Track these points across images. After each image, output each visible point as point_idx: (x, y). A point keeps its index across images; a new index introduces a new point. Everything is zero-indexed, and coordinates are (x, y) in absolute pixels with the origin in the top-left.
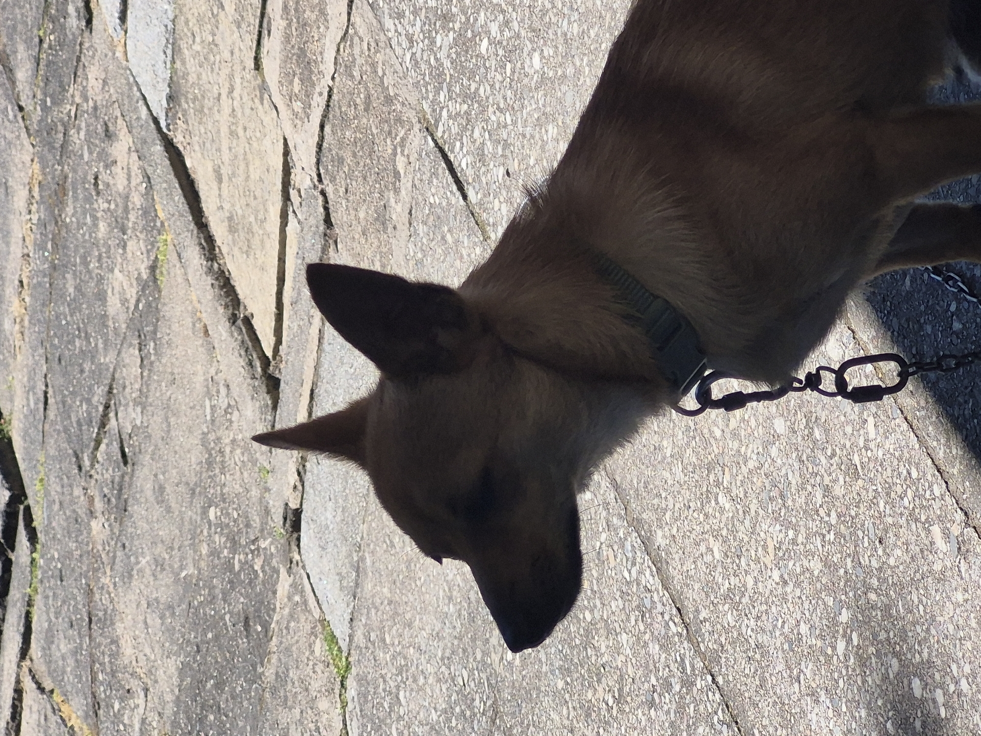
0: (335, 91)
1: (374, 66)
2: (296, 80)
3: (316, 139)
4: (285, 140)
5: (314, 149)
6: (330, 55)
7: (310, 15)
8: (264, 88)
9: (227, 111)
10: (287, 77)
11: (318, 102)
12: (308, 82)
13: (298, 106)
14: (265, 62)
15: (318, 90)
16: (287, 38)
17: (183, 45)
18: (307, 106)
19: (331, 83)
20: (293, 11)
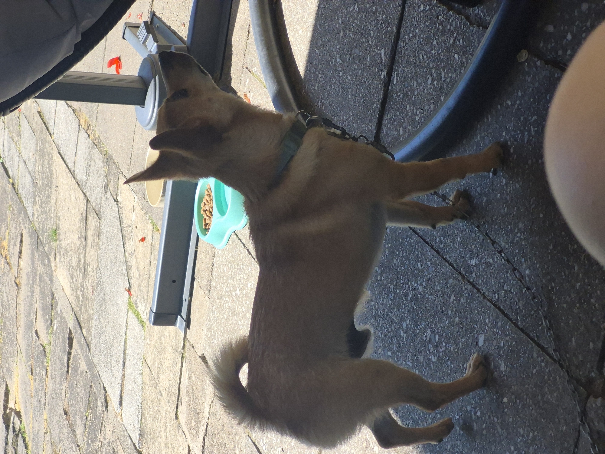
0: (209, 424)
2: (193, 421)
3: (202, 444)
4: (189, 446)
5: (201, 449)
6: (207, 410)
7: (198, 395)
8: (179, 426)
10: (189, 420)
11: (202, 429)
12: (198, 422)
13: (194, 432)
14: (180, 416)
15: (202, 424)
16: (189, 405)
17: (146, 412)
18: (198, 431)
19: (207, 421)
20: (191, 393)
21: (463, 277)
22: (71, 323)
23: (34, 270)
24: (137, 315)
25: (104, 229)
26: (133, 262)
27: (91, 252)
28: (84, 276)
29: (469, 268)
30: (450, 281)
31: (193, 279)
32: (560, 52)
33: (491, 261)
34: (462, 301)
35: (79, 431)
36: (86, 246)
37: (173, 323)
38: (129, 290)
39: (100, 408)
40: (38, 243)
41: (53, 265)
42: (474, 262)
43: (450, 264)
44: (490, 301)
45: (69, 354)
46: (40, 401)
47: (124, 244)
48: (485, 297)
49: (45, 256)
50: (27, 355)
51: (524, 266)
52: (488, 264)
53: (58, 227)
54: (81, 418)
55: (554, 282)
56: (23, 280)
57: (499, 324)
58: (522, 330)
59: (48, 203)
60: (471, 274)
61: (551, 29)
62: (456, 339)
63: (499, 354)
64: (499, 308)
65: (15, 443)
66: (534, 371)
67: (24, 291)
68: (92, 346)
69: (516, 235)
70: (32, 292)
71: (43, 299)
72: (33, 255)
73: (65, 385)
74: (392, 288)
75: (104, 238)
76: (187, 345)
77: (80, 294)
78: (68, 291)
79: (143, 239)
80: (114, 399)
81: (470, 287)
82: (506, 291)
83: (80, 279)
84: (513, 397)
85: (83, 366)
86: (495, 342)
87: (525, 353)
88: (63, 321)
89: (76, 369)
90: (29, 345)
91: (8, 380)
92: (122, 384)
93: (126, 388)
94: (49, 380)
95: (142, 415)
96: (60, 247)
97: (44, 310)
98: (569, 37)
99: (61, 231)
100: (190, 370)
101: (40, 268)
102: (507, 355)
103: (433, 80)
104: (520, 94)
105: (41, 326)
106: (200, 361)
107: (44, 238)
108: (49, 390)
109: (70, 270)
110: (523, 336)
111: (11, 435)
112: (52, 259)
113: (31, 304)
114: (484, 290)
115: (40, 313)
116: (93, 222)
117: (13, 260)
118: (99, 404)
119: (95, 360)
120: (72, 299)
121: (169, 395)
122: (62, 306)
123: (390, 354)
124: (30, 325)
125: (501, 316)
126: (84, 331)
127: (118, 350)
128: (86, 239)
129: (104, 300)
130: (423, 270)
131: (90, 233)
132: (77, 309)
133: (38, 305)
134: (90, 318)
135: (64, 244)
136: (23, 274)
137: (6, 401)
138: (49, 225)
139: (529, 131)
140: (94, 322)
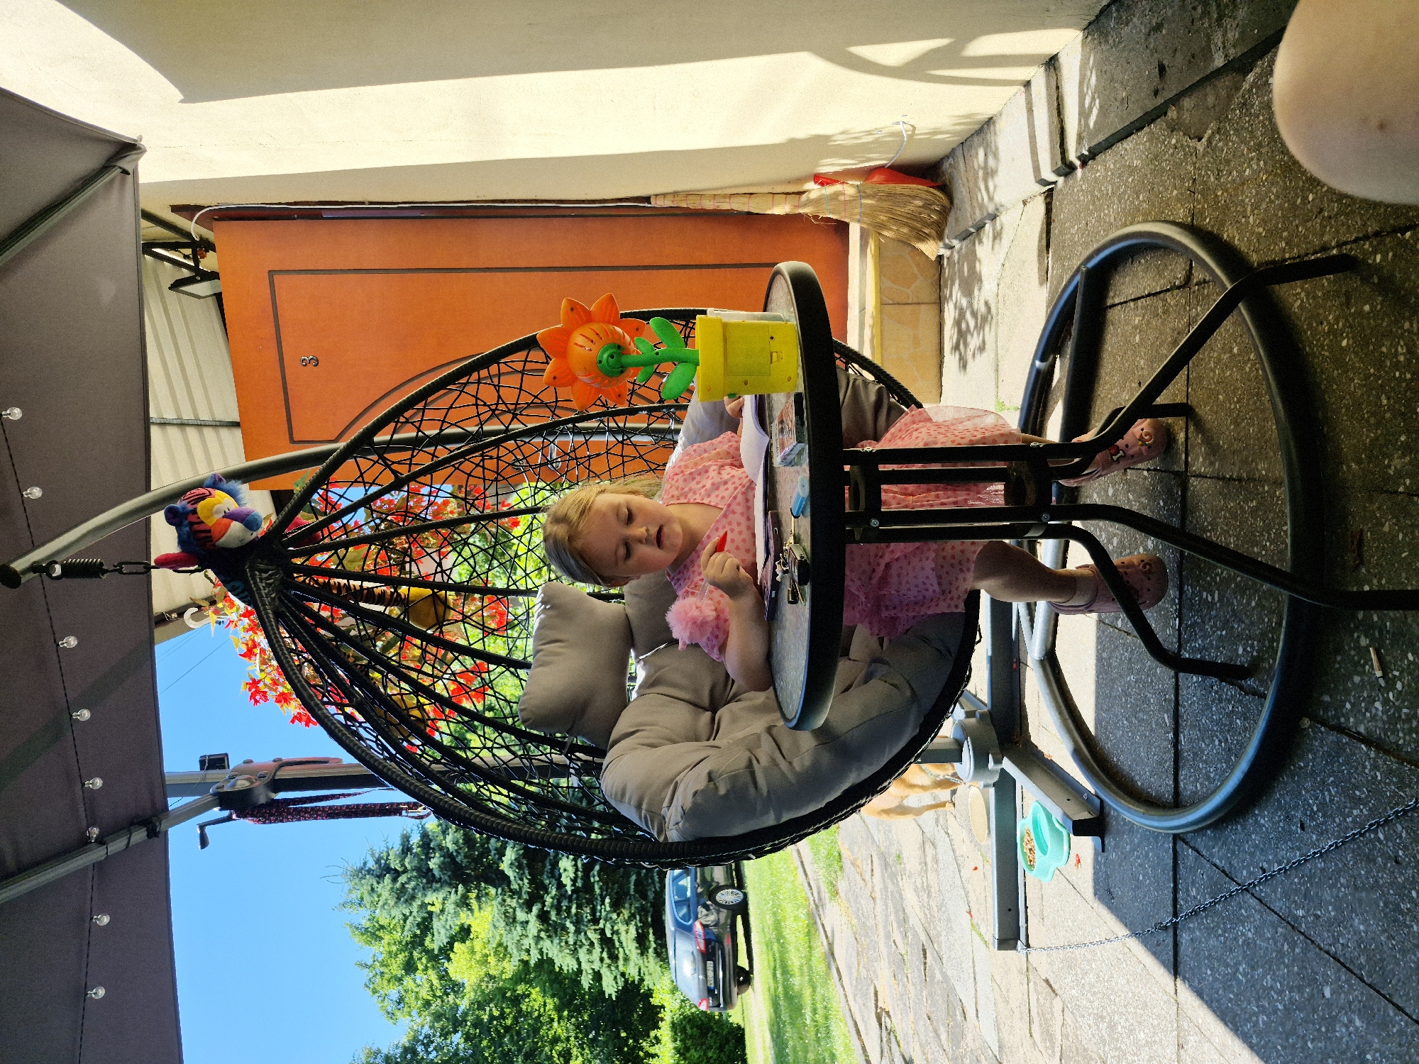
0: (1063, 1046)
1: (1077, 1036)
2: (1047, 1042)
6: (1059, 1032)
7: (1049, 1016)
8: (1034, 1043)
9: (1021, 1052)
10: (1044, 1040)
11: (1058, 1050)
12: (1052, 1042)
13: (1050, 1052)
14: (1034, 1034)
15: (1057, 1045)
16: (1041, 1025)
17: (1001, 1026)
18: (1053, 1052)
19: (1061, 1043)
20: (1042, 1014)
21: (1293, 927)
22: (923, 938)
23: (886, 888)
24: (980, 935)
25: (940, 856)
26: (969, 888)
27: (932, 876)
28: (929, 896)
29: (1296, 918)
30: (1280, 930)
31: (1026, 908)
32: (1342, 720)
33: (1319, 913)
34: (1297, 950)
35: (944, 1036)
36: (926, 872)
37: (1015, 948)
38: (970, 913)
39: (959, 1018)
40: (886, 865)
41: (900, 884)
42: (1301, 913)
43: (1276, 913)
44: (1328, 953)
45: (925, 964)
46: (905, 1005)
47: (959, 871)
48: (1321, 949)
49: (893, 876)
50: (889, 962)
51: (1357, 921)
52: (1317, 917)
53: (901, 852)
54: (943, 1025)
55: (1394, 939)
56: (878, 895)
57: (1343, 977)
58: (1369, 985)
59: (890, 831)
60: (1300, 924)
61: (1327, 698)
62: (1300, 989)
63: (1350, 1008)
64: (1339, 961)
65: (889, 1041)
66: (1395, 1030)
67: (880, 906)
68: (944, 960)
69: (1339, 889)
70: (887, 906)
71: (896, 912)
72: (882, 873)
73: (925, 993)
74: (1220, 932)
75: (941, 865)
76: (1030, 968)
77: (927, 912)
78: (917, 908)
79: (976, 869)
80: (971, 1012)
81: (1302, 938)
82: (1342, 945)
83: (926, 900)
84: (1378, 1055)
85: (938, 977)
86: (1343, 996)
87: (1379, 1010)
88: (916, 934)
89: (933, 977)
90: (889, 954)
91: (875, 982)
92: (976, 998)
93: (980, 1002)
94: (910, 987)
95: (999, 1030)
96: (905, 869)
97: (898, 923)
98: (1348, 706)
99: (905, 855)
100: (1036, 991)
101: (891, 887)
102: (1359, 1010)
103: (1220, 742)
104: (1310, 756)
105: (897, 936)
106: (1044, 984)
107: (891, 860)
108: (912, 995)
109: (916, 889)
110: (1372, 991)
111: (884, 1034)
112: (899, 879)
113: (887, 916)
114: (1318, 940)
115: (895, 925)
116: (930, 851)
117: (867, 876)
118: (958, 1013)
119: (949, 973)
120: (921, 916)
121: (1021, 1013)
122: (913, 921)
123: (1232, 996)
124: (888, 936)
125: (1344, 969)
126: (935, 945)
127: (968, 965)
128: (926, 864)
129: (949, 920)
130: (1248, 917)
131: (929, 860)
132: (926, 925)
133: (892, 918)
134: (939, 935)
135: (908, 867)
136: (877, 889)
137: (877, 1000)
138: (893, 850)
139: (1329, 791)
140: (943, 938)
